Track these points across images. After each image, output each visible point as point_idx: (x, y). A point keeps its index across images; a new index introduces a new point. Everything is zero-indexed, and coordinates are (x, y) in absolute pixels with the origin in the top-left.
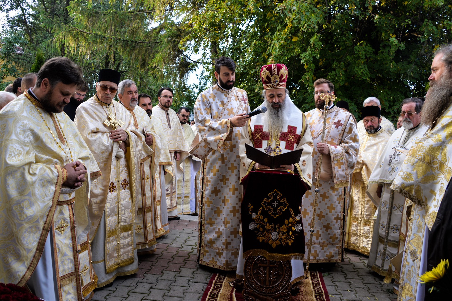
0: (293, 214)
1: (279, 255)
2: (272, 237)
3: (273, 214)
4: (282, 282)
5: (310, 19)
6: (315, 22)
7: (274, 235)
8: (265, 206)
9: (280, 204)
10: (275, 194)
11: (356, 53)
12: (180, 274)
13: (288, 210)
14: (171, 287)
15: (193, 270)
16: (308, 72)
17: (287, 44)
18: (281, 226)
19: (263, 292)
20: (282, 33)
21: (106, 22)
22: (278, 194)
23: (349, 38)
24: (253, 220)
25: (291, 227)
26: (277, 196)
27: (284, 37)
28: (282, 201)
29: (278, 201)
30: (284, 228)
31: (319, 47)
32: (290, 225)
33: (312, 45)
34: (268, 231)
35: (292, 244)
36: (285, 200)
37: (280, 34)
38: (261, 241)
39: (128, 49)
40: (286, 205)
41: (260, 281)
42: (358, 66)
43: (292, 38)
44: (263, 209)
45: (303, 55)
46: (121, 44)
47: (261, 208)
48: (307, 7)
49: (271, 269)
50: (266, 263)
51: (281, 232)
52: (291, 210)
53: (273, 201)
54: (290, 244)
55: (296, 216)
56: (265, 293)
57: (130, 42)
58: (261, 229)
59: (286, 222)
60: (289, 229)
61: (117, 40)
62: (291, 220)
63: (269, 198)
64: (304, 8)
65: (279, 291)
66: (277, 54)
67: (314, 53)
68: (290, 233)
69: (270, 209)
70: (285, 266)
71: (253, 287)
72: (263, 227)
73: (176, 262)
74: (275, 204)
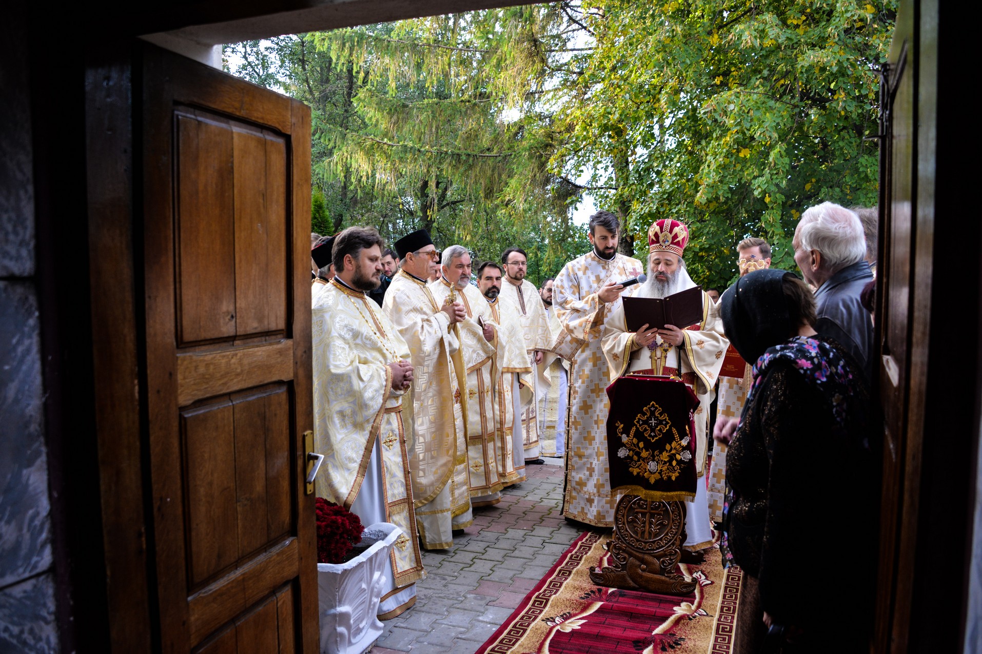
0: (677, 436)
1: (658, 494)
2: (649, 467)
3: (650, 436)
4: (667, 534)
5: (763, 122)
6: (772, 127)
7: (652, 466)
8: (640, 426)
9: (660, 422)
10: (652, 409)
11: (861, 170)
12: (533, 533)
13: (670, 430)
14: (517, 547)
15: (552, 529)
16: (772, 208)
17: (730, 162)
18: (661, 453)
19: (639, 548)
20: (722, 142)
21: (421, 122)
22: (657, 408)
23: (852, 143)
24: (623, 445)
25: (674, 455)
26: (655, 410)
27: (725, 150)
28: (661, 418)
29: (656, 418)
30: (665, 456)
31: (784, 167)
32: (673, 452)
33: (773, 165)
34: (644, 459)
35: (676, 478)
36: (665, 417)
37: (718, 145)
38: (635, 473)
39: (462, 169)
40: (667, 423)
41: (636, 533)
42: (866, 194)
43: (738, 151)
44: (637, 429)
45: (756, 183)
46: (448, 161)
47: (634, 428)
48: (757, 103)
49: (652, 516)
50: (646, 509)
51: (662, 461)
52: (674, 431)
53: (649, 418)
54: (673, 478)
55: (681, 439)
56: (642, 549)
57: (464, 157)
58: (636, 458)
59: (668, 447)
60: (672, 457)
61: (441, 153)
62: (674, 444)
63: (644, 414)
64: (752, 103)
65: (663, 547)
66: (711, 181)
67: (777, 178)
68: (674, 463)
69: (646, 430)
70: (673, 512)
71: (626, 540)
72: (638, 454)
73: (529, 518)
74: (653, 422)
